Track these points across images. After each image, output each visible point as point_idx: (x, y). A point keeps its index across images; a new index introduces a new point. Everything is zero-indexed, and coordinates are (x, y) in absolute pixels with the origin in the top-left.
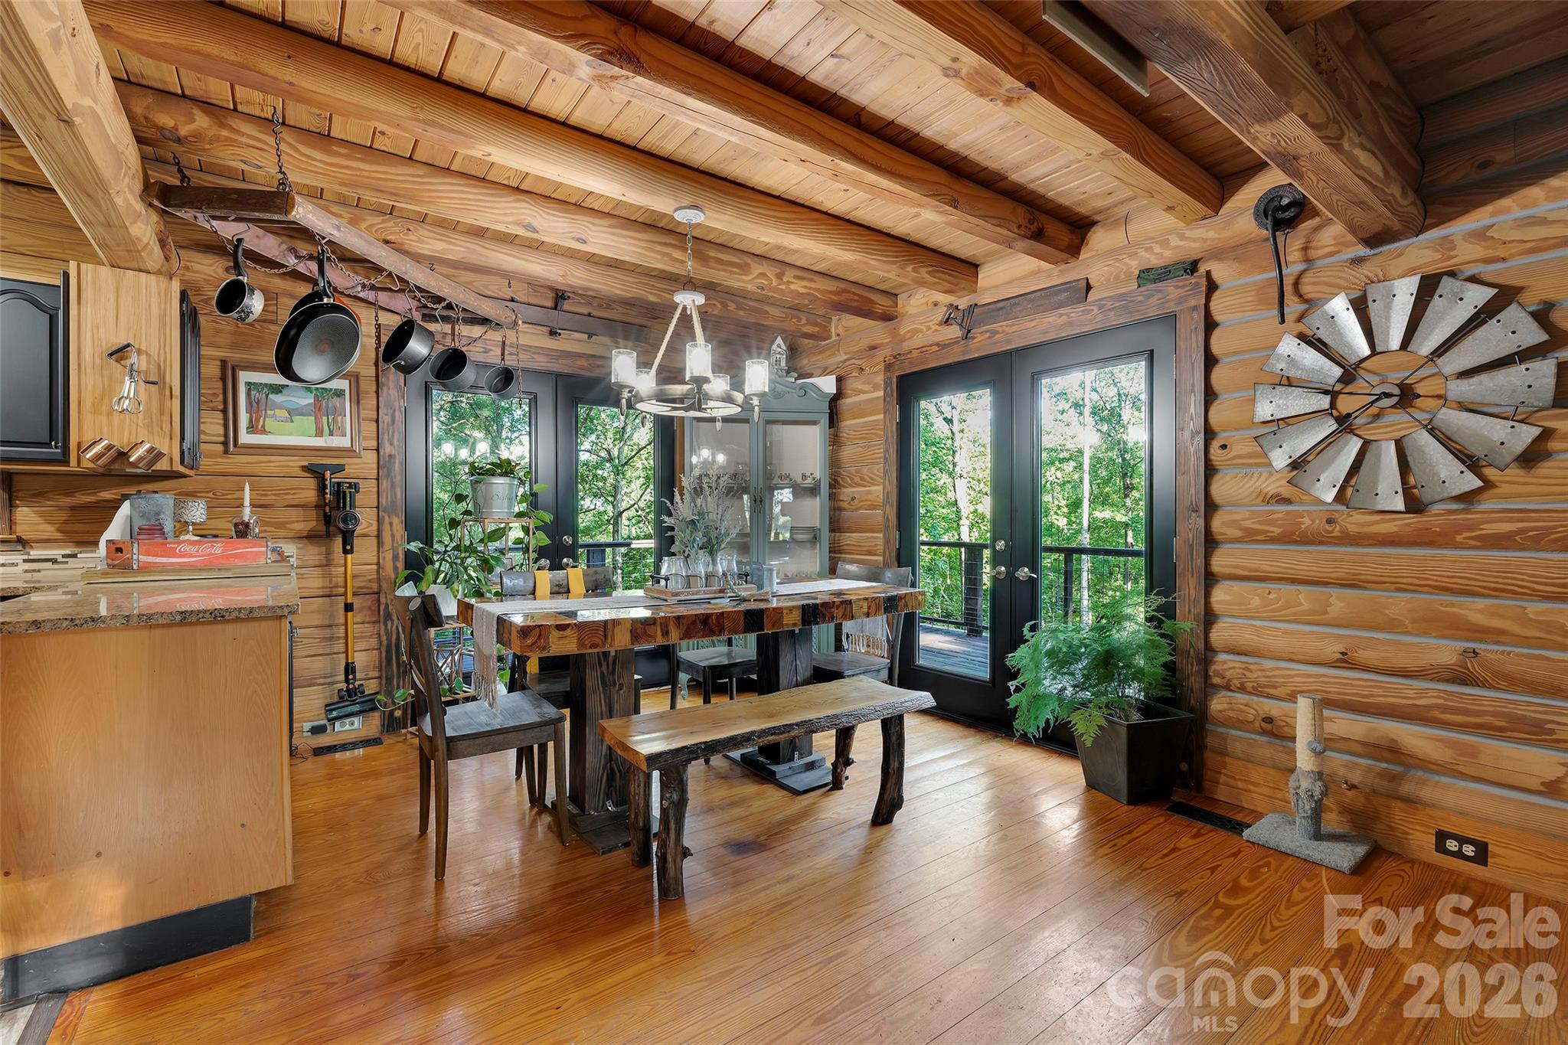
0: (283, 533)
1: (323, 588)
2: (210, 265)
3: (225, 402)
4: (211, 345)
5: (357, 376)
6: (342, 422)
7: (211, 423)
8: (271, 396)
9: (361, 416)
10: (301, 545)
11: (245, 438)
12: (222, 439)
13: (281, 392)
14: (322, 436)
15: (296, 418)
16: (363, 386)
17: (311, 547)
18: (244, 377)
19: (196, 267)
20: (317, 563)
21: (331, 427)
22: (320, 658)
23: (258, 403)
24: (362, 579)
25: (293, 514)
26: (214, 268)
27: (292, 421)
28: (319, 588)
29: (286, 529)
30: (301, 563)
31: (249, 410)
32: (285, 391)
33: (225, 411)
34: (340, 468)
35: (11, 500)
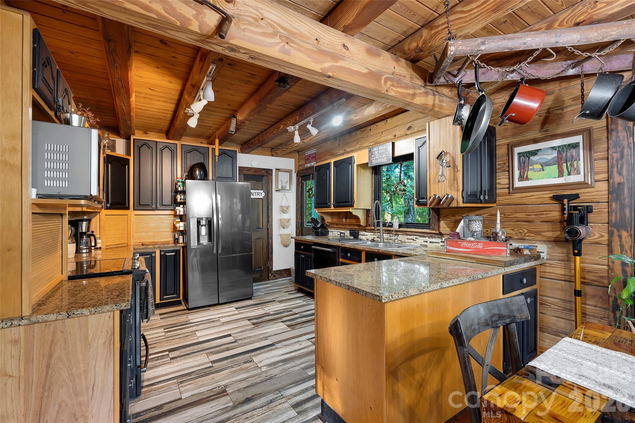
0: (539, 238)
1: (565, 275)
2: (503, 97)
3: (509, 167)
4: (503, 138)
5: (590, 130)
6: (577, 165)
7: (503, 178)
8: (531, 158)
9: (593, 158)
10: (550, 246)
11: (518, 184)
12: (507, 186)
13: (537, 154)
14: (562, 176)
15: (546, 168)
16: (595, 136)
17: (557, 248)
18: (517, 150)
19: (496, 101)
20: (561, 258)
21: (569, 170)
22: (563, 320)
23: (524, 163)
24: (593, 274)
25: (545, 226)
26: (504, 98)
27: (543, 170)
28: (562, 275)
29: (541, 235)
30: (548, 257)
31: (519, 169)
32: (539, 153)
33: (509, 171)
34: (577, 196)
35: (439, 218)
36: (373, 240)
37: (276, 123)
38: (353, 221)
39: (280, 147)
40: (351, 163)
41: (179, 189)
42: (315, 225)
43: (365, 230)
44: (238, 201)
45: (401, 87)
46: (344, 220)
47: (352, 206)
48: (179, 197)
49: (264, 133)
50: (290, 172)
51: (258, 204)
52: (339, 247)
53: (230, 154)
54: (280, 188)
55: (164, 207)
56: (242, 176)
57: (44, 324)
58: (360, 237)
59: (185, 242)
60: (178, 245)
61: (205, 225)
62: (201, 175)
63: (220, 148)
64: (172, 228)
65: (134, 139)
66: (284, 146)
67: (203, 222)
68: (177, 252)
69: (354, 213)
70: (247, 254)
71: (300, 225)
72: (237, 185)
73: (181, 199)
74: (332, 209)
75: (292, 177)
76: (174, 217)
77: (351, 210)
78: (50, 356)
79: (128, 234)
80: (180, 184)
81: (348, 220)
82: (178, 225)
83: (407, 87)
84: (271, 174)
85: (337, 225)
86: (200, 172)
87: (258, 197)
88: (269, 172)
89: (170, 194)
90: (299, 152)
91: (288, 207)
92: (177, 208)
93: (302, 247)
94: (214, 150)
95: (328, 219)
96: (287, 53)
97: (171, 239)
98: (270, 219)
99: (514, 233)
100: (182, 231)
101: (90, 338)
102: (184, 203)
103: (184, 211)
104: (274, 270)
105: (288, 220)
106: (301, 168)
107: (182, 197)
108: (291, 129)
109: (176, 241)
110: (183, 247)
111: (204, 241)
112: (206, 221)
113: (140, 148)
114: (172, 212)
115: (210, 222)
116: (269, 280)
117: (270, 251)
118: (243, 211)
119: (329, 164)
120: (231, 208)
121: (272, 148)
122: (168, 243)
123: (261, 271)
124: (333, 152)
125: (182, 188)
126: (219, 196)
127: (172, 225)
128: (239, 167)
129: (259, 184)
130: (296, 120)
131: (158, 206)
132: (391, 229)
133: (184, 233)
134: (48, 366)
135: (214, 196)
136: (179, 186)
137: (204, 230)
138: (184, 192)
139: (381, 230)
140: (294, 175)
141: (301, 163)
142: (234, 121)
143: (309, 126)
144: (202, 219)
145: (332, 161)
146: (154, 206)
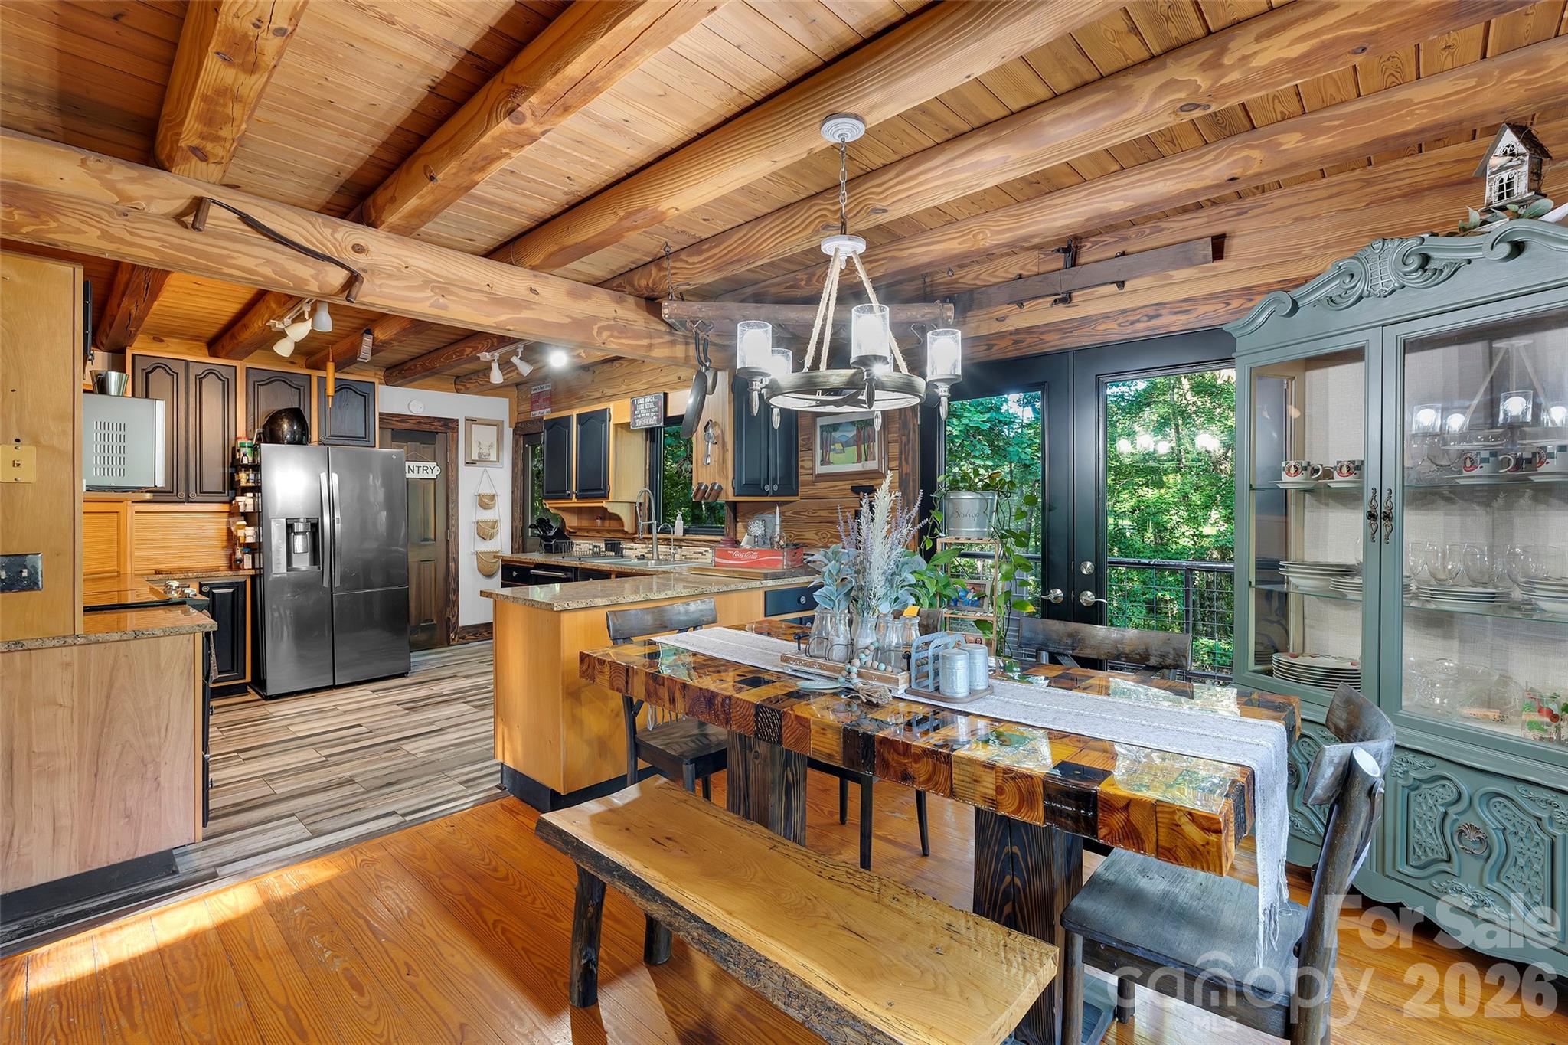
3: (813, 443)
7: (805, 460)
9: (888, 439)
11: (820, 470)
12: (809, 471)
13: (838, 429)
14: (860, 461)
15: (846, 449)
21: (866, 453)
23: (826, 440)
27: (844, 453)
31: (822, 450)
32: (840, 428)
33: (810, 451)
34: (872, 489)
35: (735, 518)
36: (643, 557)
37: (458, 341)
38: (614, 524)
39: (472, 376)
40: (604, 421)
41: (245, 461)
42: (544, 531)
43: (633, 540)
44: (378, 483)
45: (626, 338)
46: (599, 522)
47: (605, 497)
48: (243, 478)
49: (435, 355)
50: (498, 425)
51: (425, 490)
52: (576, 568)
53: (361, 388)
54: (475, 457)
55: (205, 495)
56: (389, 433)
57: (103, 645)
58: (626, 552)
59: (257, 566)
60: (241, 572)
61: (303, 533)
62: (293, 433)
63: (338, 376)
64: (225, 538)
65: (134, 356)
66: (481, 375)
67: (300, 527)
68: (239, 587)
69: (611, 510)
70: (396, 588)
71: (519, 533)
72: (375, 453)
73: (248, 481)
74: (574, 502)
75: (502, 436)
76: (229, 516)
77: (604, 504)
78: (111, 685)
79: (120, 554)
80: (247, 450)
81: (607, 523)
82: (240, 533)
83: (637, 336)
84: (455, 430)
85: (588, 531)
86: (292, 426)
87: (425, 476)
88: (450, 425)
89: (221, 470)
90: (517, 386)
91: (493, 497)
92: (238, 498)
93: (515, 574)
94: (322, 380)
95: (571, 521)
96: (444, 307)
97: (222, 562)
98: (452, 522)
99: (817, 538)
100: (248, 545)
101: (162, 665)
102: (256, 489)
103: (256, 505)
104: (461, 624)
105: (494, 524)
106: (522, 418)
107: (252, 476)
108: (485, 356)
109: (234, 564)
110: (253, 578)
111: (303, 563)
112: (305, 524)
113: (148, 373)
114: (226, 508)
115: (314, 528)
116: (449, 645)
117: (453, 586)
118: (389, 504)
119: (569, 418)
120: (362, 498)
121: (458, 377)
122: (217, 569)
123: (432, 628)
124: (582, 392)
125: (251, 459)
126: (335, 477)
127: (225, 532)
128: (380, 414)
129: (428, 449)
130: (492, 345)
131: (192, 493)
132: (669, 536)
133: (255, 549)
134: (108, 697)
135: (324, 476)
136: (245, 455)
137: (299, 543)
138: (256, 468)
139: (654, 539)
140: (508, 433)
141: (522, 408)
142: (368, 340)
143: (515, 360)
144: (297, 520)
145: (575, 413)
146: (182, 494)
